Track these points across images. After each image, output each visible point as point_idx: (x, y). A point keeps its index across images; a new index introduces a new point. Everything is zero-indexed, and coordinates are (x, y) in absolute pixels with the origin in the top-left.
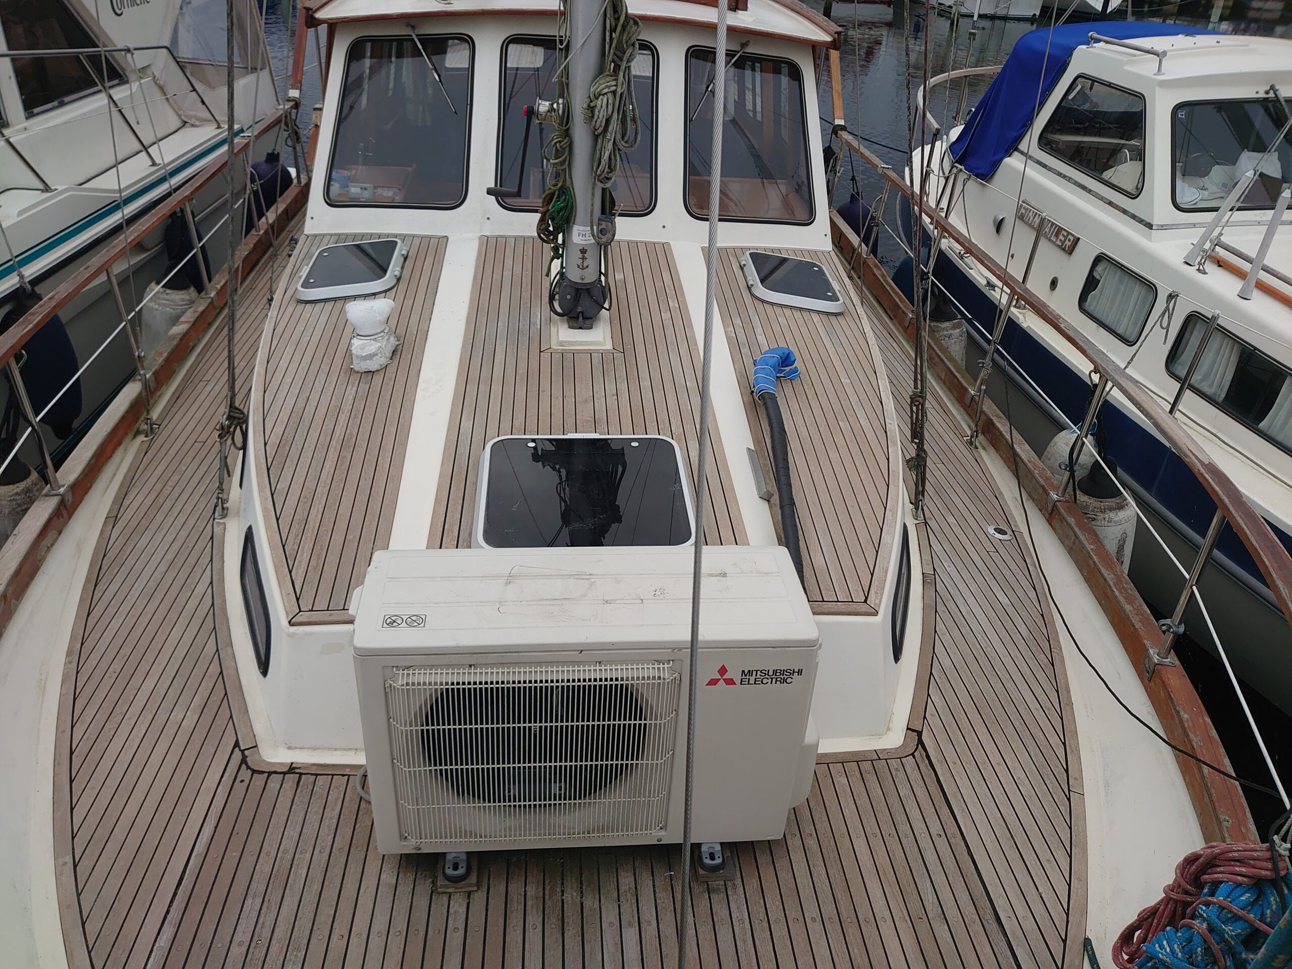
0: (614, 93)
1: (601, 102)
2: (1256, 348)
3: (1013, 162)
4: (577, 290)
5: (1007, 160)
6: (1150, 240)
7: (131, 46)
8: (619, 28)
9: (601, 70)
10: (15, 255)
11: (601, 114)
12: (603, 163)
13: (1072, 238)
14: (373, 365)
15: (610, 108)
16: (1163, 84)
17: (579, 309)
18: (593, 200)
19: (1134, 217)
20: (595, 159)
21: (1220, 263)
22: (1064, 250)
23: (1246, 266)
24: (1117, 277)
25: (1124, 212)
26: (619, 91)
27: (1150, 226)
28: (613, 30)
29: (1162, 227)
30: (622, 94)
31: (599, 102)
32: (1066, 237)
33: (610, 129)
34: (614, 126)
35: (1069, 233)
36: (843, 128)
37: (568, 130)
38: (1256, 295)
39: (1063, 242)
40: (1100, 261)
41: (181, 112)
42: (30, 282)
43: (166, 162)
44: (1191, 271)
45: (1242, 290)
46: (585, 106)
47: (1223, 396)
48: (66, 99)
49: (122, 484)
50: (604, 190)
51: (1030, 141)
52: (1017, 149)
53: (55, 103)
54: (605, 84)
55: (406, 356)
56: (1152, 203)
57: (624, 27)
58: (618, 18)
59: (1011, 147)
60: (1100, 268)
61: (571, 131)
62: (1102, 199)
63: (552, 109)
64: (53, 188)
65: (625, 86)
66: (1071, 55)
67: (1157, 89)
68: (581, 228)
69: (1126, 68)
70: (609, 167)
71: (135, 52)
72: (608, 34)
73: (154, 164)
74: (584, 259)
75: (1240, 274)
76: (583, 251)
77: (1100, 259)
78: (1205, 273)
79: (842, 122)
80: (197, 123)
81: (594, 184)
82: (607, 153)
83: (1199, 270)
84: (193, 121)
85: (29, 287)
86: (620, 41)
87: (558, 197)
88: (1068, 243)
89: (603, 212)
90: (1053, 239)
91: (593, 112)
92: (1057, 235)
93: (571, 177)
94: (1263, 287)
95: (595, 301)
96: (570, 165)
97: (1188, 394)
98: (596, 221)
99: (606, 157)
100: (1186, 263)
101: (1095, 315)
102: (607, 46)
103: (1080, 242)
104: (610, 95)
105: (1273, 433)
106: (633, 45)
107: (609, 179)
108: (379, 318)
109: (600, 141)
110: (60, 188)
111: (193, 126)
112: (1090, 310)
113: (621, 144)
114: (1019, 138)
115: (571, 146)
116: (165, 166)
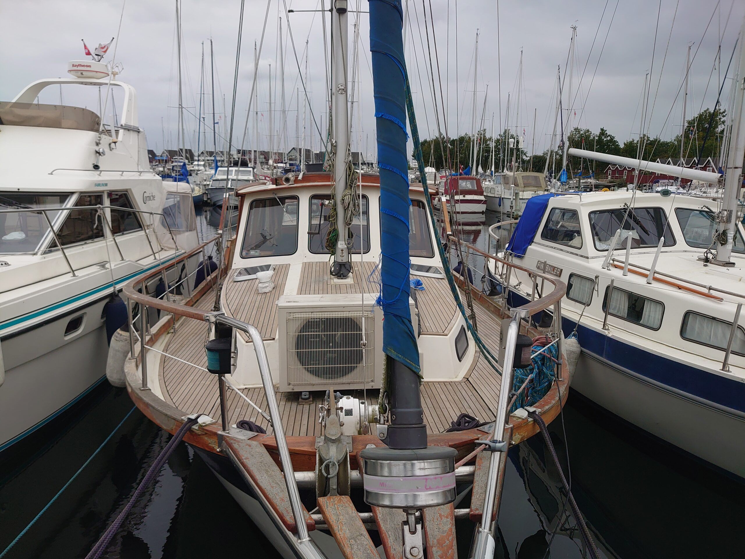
0: (351, 194)
1: (346, 198)
2: (632, 292)
3: (532, 247)
4: (340, 265)
5: (530, 247)
6: (588, 262)
7: (153, 212)
8: (351, 174)
9: (346, 188)
10: (114, 279)
11: (347, 201)
12: (348, 218)
13: (559, 270)
14: (267, 290)
15: (350, 199)
16: (582, 205)
17: (341, 272)
18: (345, 231)
19: (582, 256)
20: (345, 217)
21: (616, 267)
22: (557, 276)
23: (623, 265)
24: (579, 281)
25: (577, 255)
26: (352, 194)
27: (587, 258)
28: (349, 176)
29: (593, 258)
30: (353, 195)
31: (346, 197)
32: (557, 270)
33: (350, 206)
34: (351, 205)
35: (558, 268)
36: (450, 235)
37: (335, 209)
38: (629, 274)
39: (556, 273)
40: (572, 276)
41: (161, 245)
42: (118, 291)
43: (161, 258)
44: (605, 270)
45: (624, 273)
46: (341, 199)
47: (626, 316)
48: (125, 232)
49: (166, 344)
50: (349, 229)
51: (538, 237)
52: (533, 242)
53: (121, 234)
54: (348, 192)
55: (278, 289)
56: (587, 249)
57: (353, 174)
58: (351, 172)
59: (531, 241)
60: (572, 279)
61: (337, 209)
62: (568, 252)
63: (329, 203)
64: (125, 259)
65: (354, 192)
66: (548, 201)
67: (581, 207)
68: (341, 242)
69: (569, 202)
70: (350, 220)
71: (155, 215)
72: (348, 176)
73: (155, 259)
74: (342, 253)
75: (622, 268)
76: (342, 250)
77: (571, 276)
78: (610, 270)
79: (450, 233)
80: (167, 249)
81: (345, 226)
82: (349, 215)
83: (608, 270)
84: (166, 248)
85: (117, 292)
86: (352, 178)
87: (333, 233)
88: (558, 272)
89: (349, 237)
90: (552, 272)
91: (344, 201)
92: (553, 271)
93: (337, 225)
94: (630, 271)
95: (347, 269)
96: (336, 221)
97: (609, 317)
98: (346, 240)
99: (349, 216)
100: (603, 268)
101: (574, 298)
102: (348, 180)
103: (563, 270)
104: (349, 195)
105: (645, 324)
106: (356, 179)
107: (350, 224)
108: (269, 276)
109: (346, 211)
110: (127, 260)
111: (165, 250)
112: (571, 297)
113: (354, 212)
114: (533, 237)
115: (337, 214)
116: (160, 260)
